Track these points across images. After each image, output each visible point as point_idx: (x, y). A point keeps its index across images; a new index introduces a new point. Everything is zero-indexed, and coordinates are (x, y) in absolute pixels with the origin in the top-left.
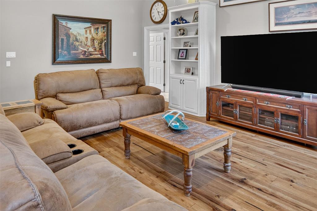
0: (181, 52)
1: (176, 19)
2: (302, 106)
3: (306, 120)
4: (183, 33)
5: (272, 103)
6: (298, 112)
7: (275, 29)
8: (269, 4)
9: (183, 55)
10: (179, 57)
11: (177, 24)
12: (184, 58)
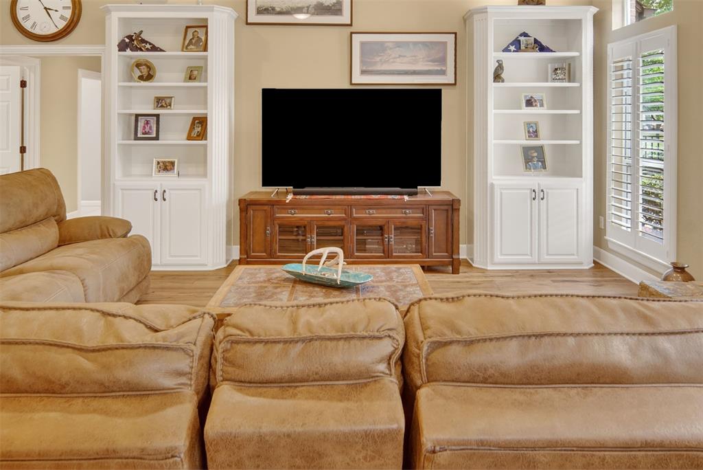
0: (143, 121)
1: (127, 37)
2: (425, 208)
3: (433, 228)
4: (149, 74)
5: (380, 211)
6: (420, 218)
7: (361, 80)
8: (352, 33)
9: (147, 129)
10: (139, 136)
11: (132, 50)
12: (154, 135)
